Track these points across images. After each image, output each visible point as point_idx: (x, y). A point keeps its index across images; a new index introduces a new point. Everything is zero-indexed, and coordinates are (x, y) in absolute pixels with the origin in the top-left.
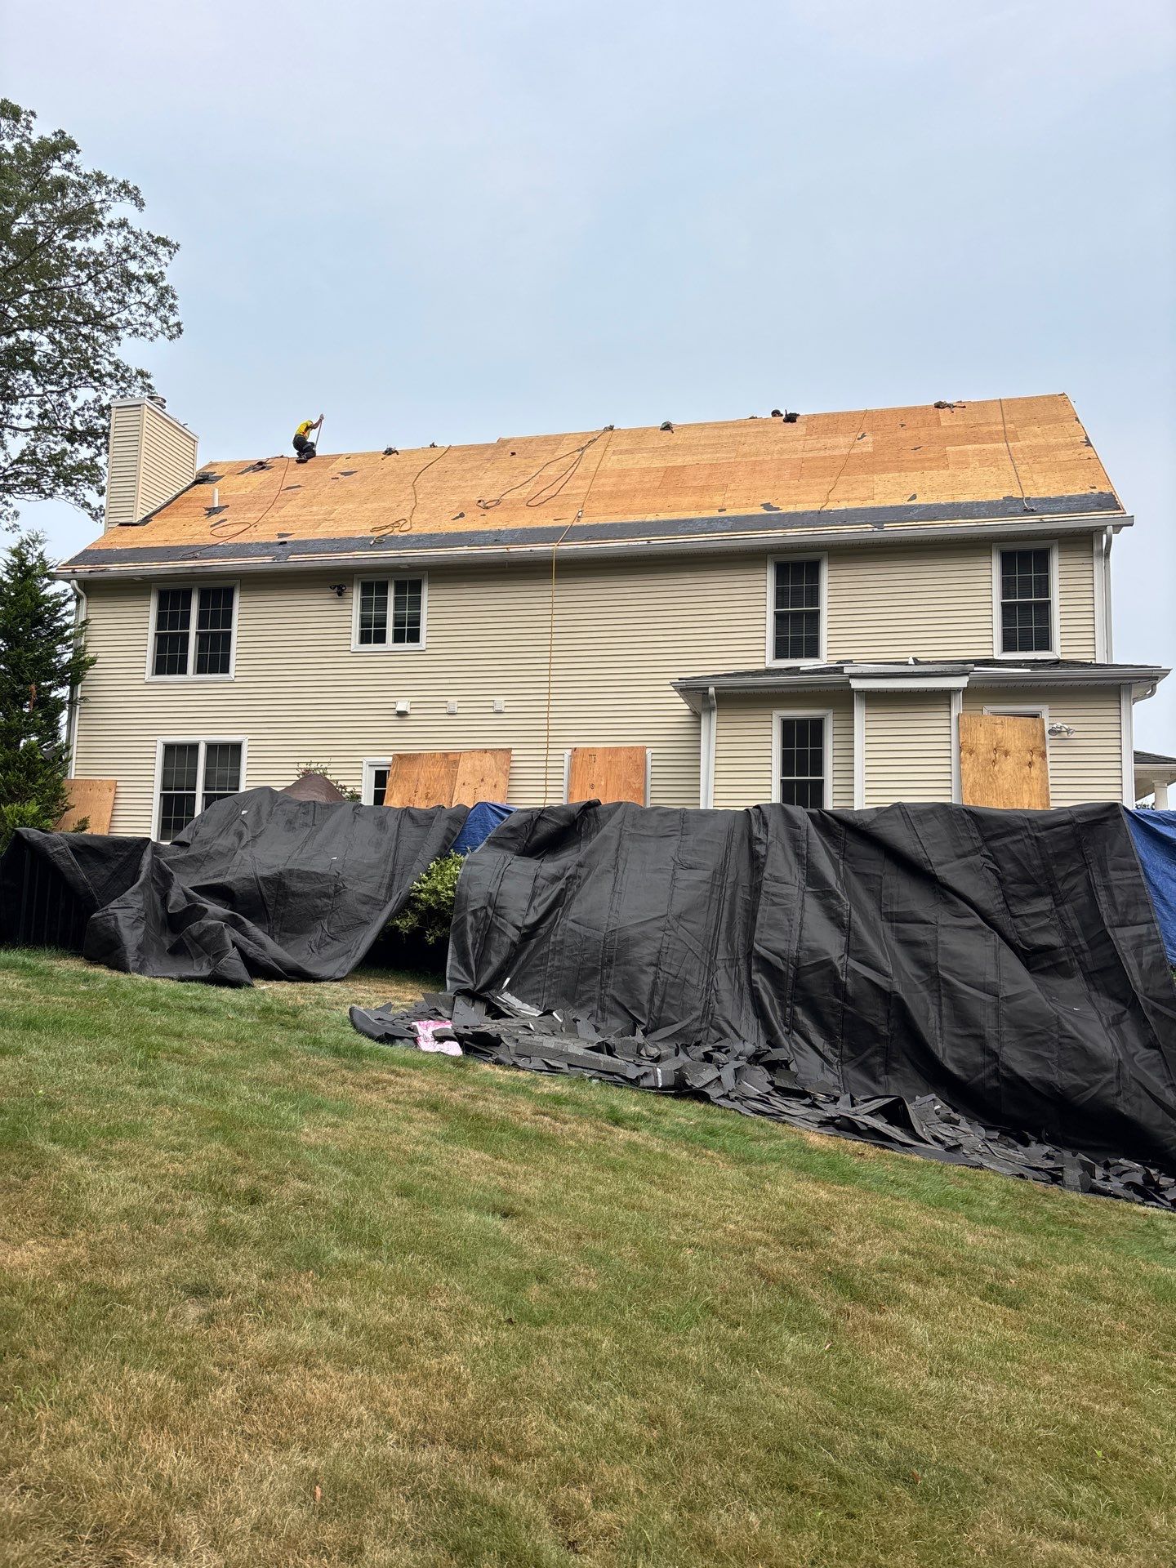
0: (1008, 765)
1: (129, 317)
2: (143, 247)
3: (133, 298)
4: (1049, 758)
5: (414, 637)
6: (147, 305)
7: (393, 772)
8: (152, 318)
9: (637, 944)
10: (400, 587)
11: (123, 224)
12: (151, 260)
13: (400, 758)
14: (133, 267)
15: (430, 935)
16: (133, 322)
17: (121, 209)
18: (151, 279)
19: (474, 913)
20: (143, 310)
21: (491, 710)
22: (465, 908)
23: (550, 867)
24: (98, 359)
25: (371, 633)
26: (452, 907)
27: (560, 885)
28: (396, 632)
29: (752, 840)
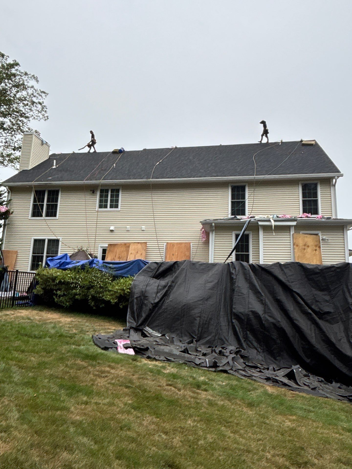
0: (309, 250)
1: (33, 114)
2: (38, 94)
3: (34, 108)
4: (322, 248)
5: (117, 206)
6: (38, 111)
7: (108, 249)
8: (40, 114)
9: (193, 309)
10: (112, 191)
11: (32, 87)
12: (40, 97)
13: (110, 245)
14: (34, 99)
15: (121, 305)
16: (34, 115)
17: (32, 83)
18: (40, 103)
19: (137, 298)
20: (37, 112)
21: (141, 230)
22: (134, 297)
23: (163, 282)
24: (23, 127)
25: (103, 205)
26: (129, 295)
27: (166, 289)
28: (110, 205)
29: (231, 274)
